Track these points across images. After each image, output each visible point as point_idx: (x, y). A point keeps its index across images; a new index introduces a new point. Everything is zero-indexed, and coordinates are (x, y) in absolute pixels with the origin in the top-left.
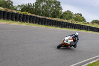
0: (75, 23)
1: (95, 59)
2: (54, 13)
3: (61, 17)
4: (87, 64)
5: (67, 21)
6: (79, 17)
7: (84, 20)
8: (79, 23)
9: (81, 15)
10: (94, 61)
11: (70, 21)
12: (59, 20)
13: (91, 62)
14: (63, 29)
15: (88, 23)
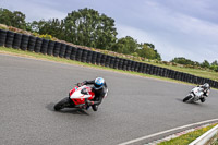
0: (141, 61)
1: (175, 133)
2: (101, 39)
3: (115, 48)
4: (159, 141)
5: (124, 56)
6: (148, 51)
7: (157, 56)
8: (147, 61)
9: (153, 46)
10: (174, 136)
11: (130, 57)
12: (110, 53)
13: (168, 139)
14: (117, 72)
15: (165, 63)
